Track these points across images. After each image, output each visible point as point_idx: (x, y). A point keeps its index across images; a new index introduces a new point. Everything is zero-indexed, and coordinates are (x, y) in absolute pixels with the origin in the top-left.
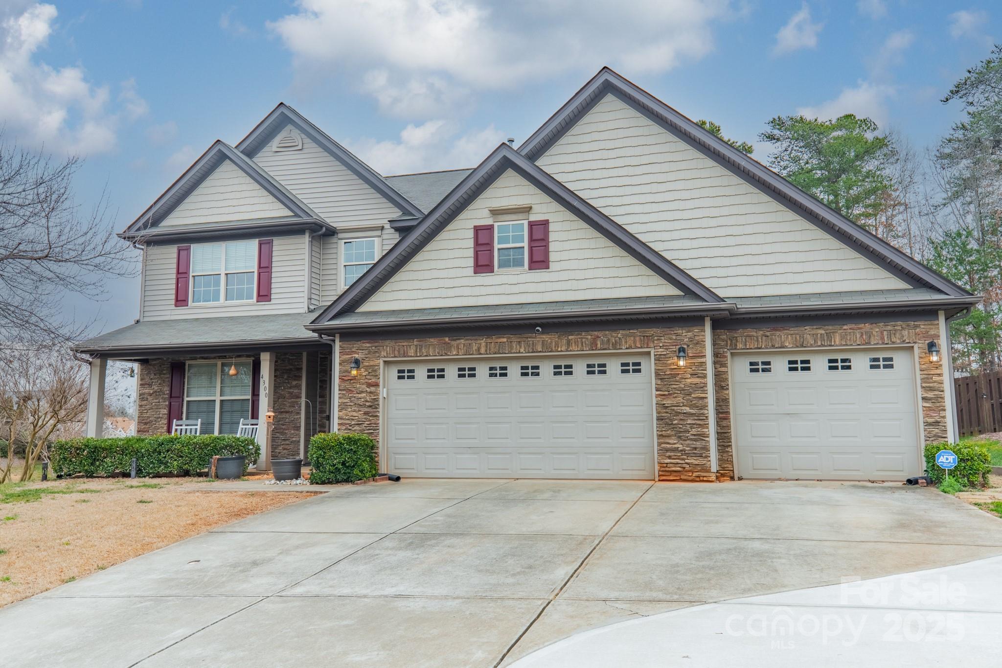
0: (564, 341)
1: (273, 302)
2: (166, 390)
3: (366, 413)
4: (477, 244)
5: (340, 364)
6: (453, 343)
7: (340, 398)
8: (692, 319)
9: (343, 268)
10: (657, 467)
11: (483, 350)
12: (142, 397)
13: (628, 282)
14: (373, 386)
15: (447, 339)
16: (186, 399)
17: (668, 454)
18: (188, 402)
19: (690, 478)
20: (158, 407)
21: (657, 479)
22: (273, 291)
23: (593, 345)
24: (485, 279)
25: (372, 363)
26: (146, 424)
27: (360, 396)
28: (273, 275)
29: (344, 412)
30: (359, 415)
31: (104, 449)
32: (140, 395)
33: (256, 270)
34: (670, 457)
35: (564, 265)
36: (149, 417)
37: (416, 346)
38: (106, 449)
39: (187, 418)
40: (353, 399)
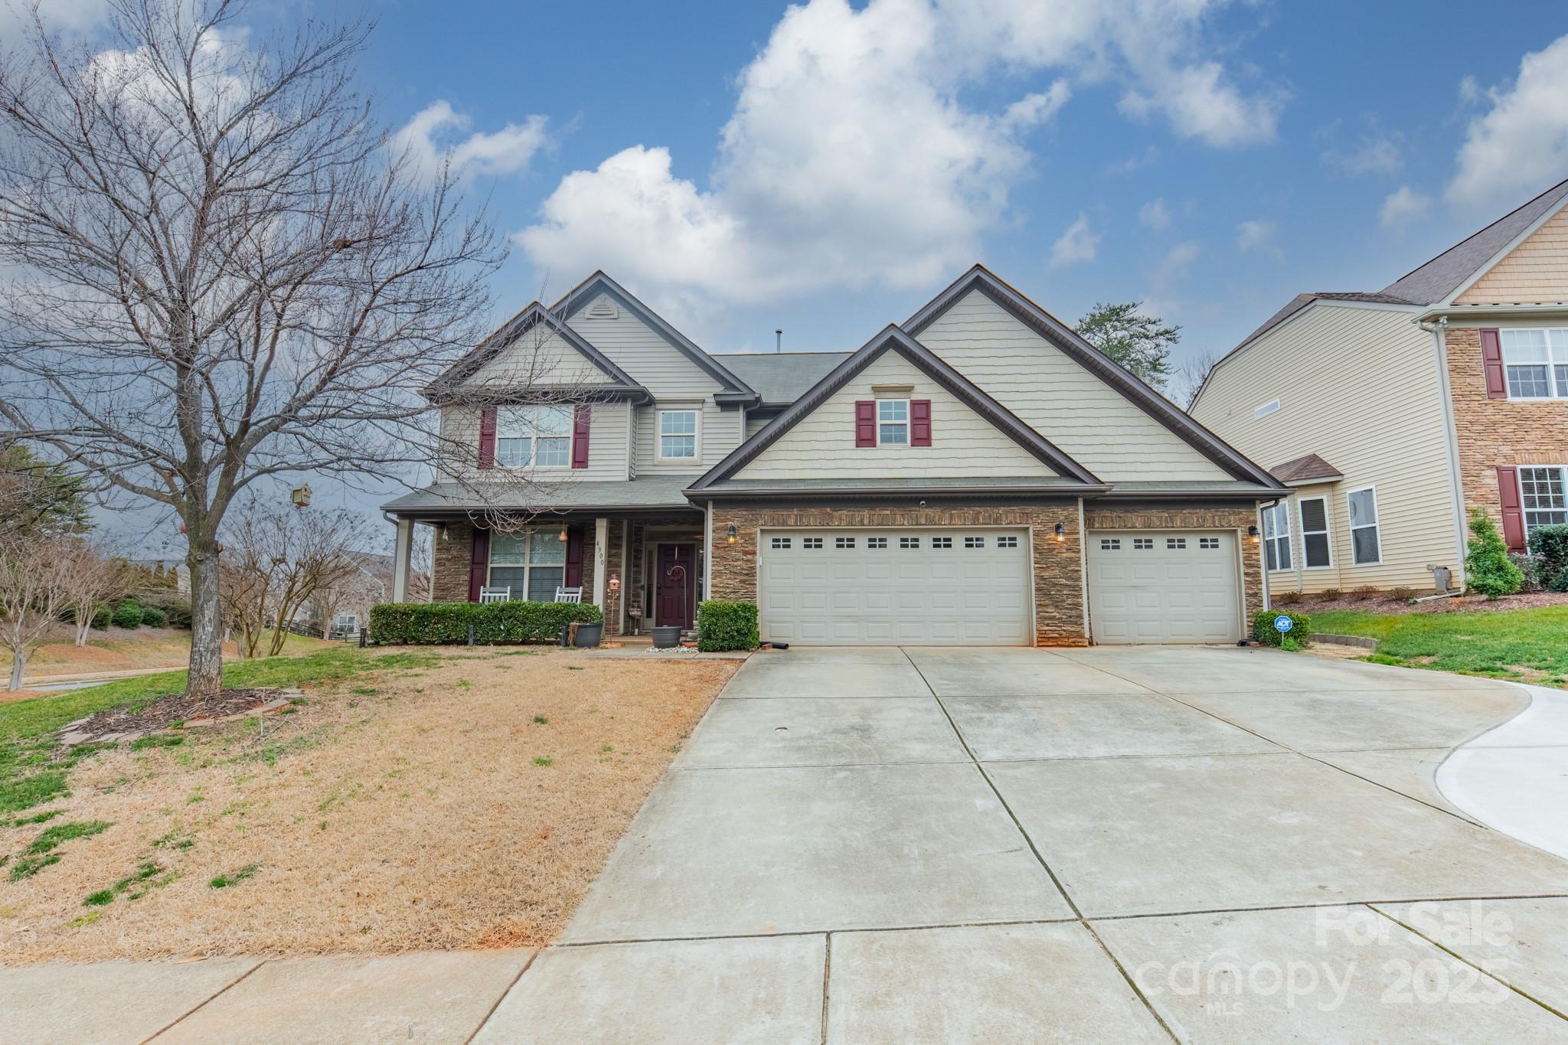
0: (947, 516)
1: (590, 468)
2: (468, 556)
3: (742, 581)
4: (860, 420)
5: (714, 531)
6: (835, 513)
7: (713, 565)
8: (1066, 499)
9: (660, 439)
10: (1035, 634)
11: (866, 522)
12: (439, 562)
13: (1007, 462)
14: (750, 554)
15: (828, 510)
16: (490, 566)
17: (1047, 622)
18: (492, 568)
19: (1067, 644)
20: (457, 573)
21: (1035, 645)
22: (590, 458)
23: (975, 520)
24: (866, 452)
25: (748, 531)
26: (443, 590)
27: (735, 563)
28: (591, 441)
29: (718, 579)
30: (735, 583)
31: (434, 615)
32: (437, 560)
33: (571, 434)
34: (1048, 625)
35: (946, 444)
36: (446, 584)
37: (796, 515)
38: (438, 615)
39: (491, 586)
40: (728, 567)
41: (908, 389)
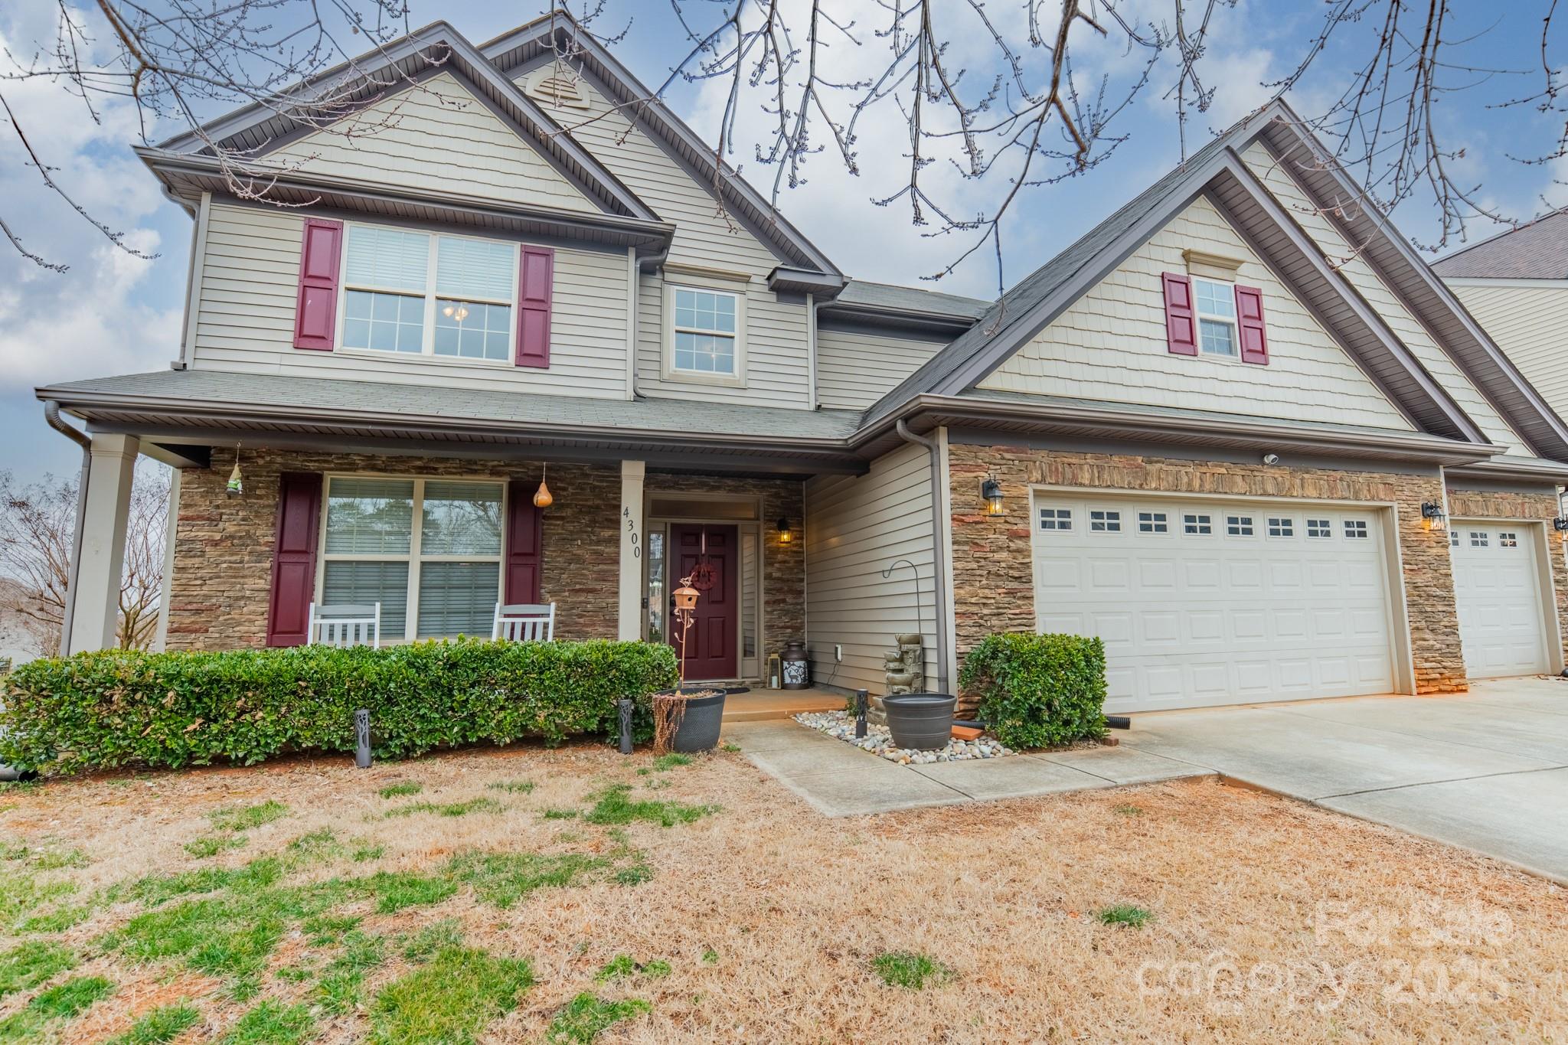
0: (1298, 481)
1: (553, 370)
2: (266, 535)
3: (1011, 593)
4: (1169, 305)
5: (953, 489)
6: (1148, 467)
7: (956, 559)
9: (673, 336)
10: (1413, 675)
11: (1196, 483)
12: (184, 548)
14: (1021, 537)
15: (1140, 459)
16: (323, 557)
17: (1426, 655)
18: (327, 562)
19: (1449, 688)
20: (237, 573)
21: (1415, 691)
22: (553, 349)
23: (1332, 489)
24: (1177, 364)
25: (1014, 492)
26: (198, 612)
27: (997, 556)
28: (555, 318)
29: (968, 588)
30: (998, 596)
32: (181, 543)
33: (514, 301)
34: (1427, 660)
35: (1286, 364)
36: (207, 597)
37: (1092, 466)
40: (983, 563)
41: (1232, 265)
